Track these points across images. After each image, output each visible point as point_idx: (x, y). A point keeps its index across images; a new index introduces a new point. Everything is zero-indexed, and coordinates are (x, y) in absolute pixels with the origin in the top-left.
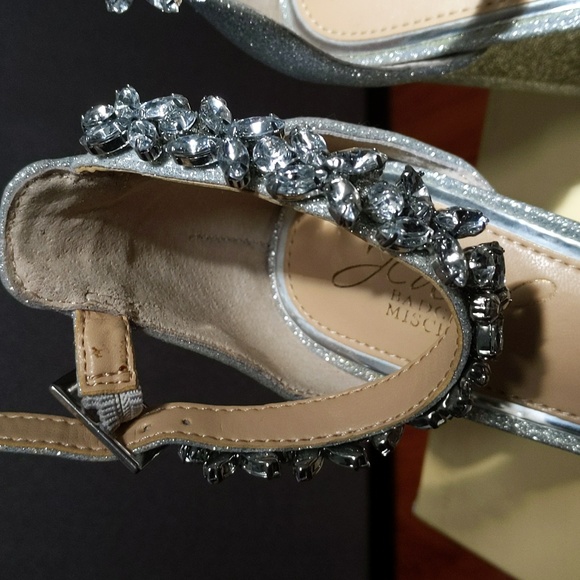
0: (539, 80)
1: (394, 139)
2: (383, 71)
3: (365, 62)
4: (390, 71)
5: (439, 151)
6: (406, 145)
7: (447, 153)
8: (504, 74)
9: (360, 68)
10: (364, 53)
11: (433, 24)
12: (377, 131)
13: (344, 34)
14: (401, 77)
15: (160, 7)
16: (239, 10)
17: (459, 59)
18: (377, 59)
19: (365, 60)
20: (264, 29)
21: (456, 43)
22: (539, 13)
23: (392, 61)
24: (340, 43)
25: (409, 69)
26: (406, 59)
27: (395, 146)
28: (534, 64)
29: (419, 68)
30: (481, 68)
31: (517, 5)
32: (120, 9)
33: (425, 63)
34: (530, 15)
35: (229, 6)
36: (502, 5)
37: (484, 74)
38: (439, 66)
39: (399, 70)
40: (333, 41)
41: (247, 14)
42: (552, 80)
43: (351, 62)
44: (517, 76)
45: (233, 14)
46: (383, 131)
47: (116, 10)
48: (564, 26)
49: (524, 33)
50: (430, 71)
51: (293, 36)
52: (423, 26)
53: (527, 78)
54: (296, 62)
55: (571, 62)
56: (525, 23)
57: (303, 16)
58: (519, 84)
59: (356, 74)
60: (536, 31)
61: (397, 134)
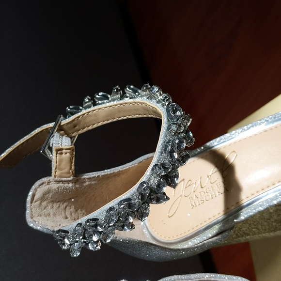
0: (264, 233)
1: (207, 276)
2: (193, 248)
3: (186, 246)
4: (197, 247)
5: (228, 276)
6: (213, 277)
7: (232, 276)
8: (248, 235)
9: (183, 250)
10: (184, 243)
11: (208, 223)
12: (199, 275)
13: (173, 237)
14: (202, 248)
15: (93, 249)
16: (126, 241)
17: (224, 234)
18: (190, 244)
19: (185, 246)
20: (139, 245)
21: (220, 228)
22: (249, 207)
23: (196, 243)
24: (173, 241)
25: (204, 244)
26: (202, 240)
27: (209, 279)
28: (260, 226)
29: (208, 243)
30: (237, 235)
31: (239, 206)
32: (77, 255)
33: (210, 240)
34: (246, 209)
35: (121, 240)
36: (233, 208)
37: (239, 237)
38: (216, 240)
39: (200, 246)
40: (170, 241)
41: (130, 241)
42: (270, 231)
43: (180, 248)
44: (255, 234)
45: (124, 243)
46: (201, 274)
47: (75, 256)
48: (261, 209)
49: (246, 216)
50: (213, 242)
51: (151, 244)
52: (205, 225)
53: (259, 233)
54: (155, 255)
55: (276, 221)
56: (245, 212)
57: (155, 234)
58: (256, 237)
59: (182, 252)
60: (250, 214)
61: (208, 274)
